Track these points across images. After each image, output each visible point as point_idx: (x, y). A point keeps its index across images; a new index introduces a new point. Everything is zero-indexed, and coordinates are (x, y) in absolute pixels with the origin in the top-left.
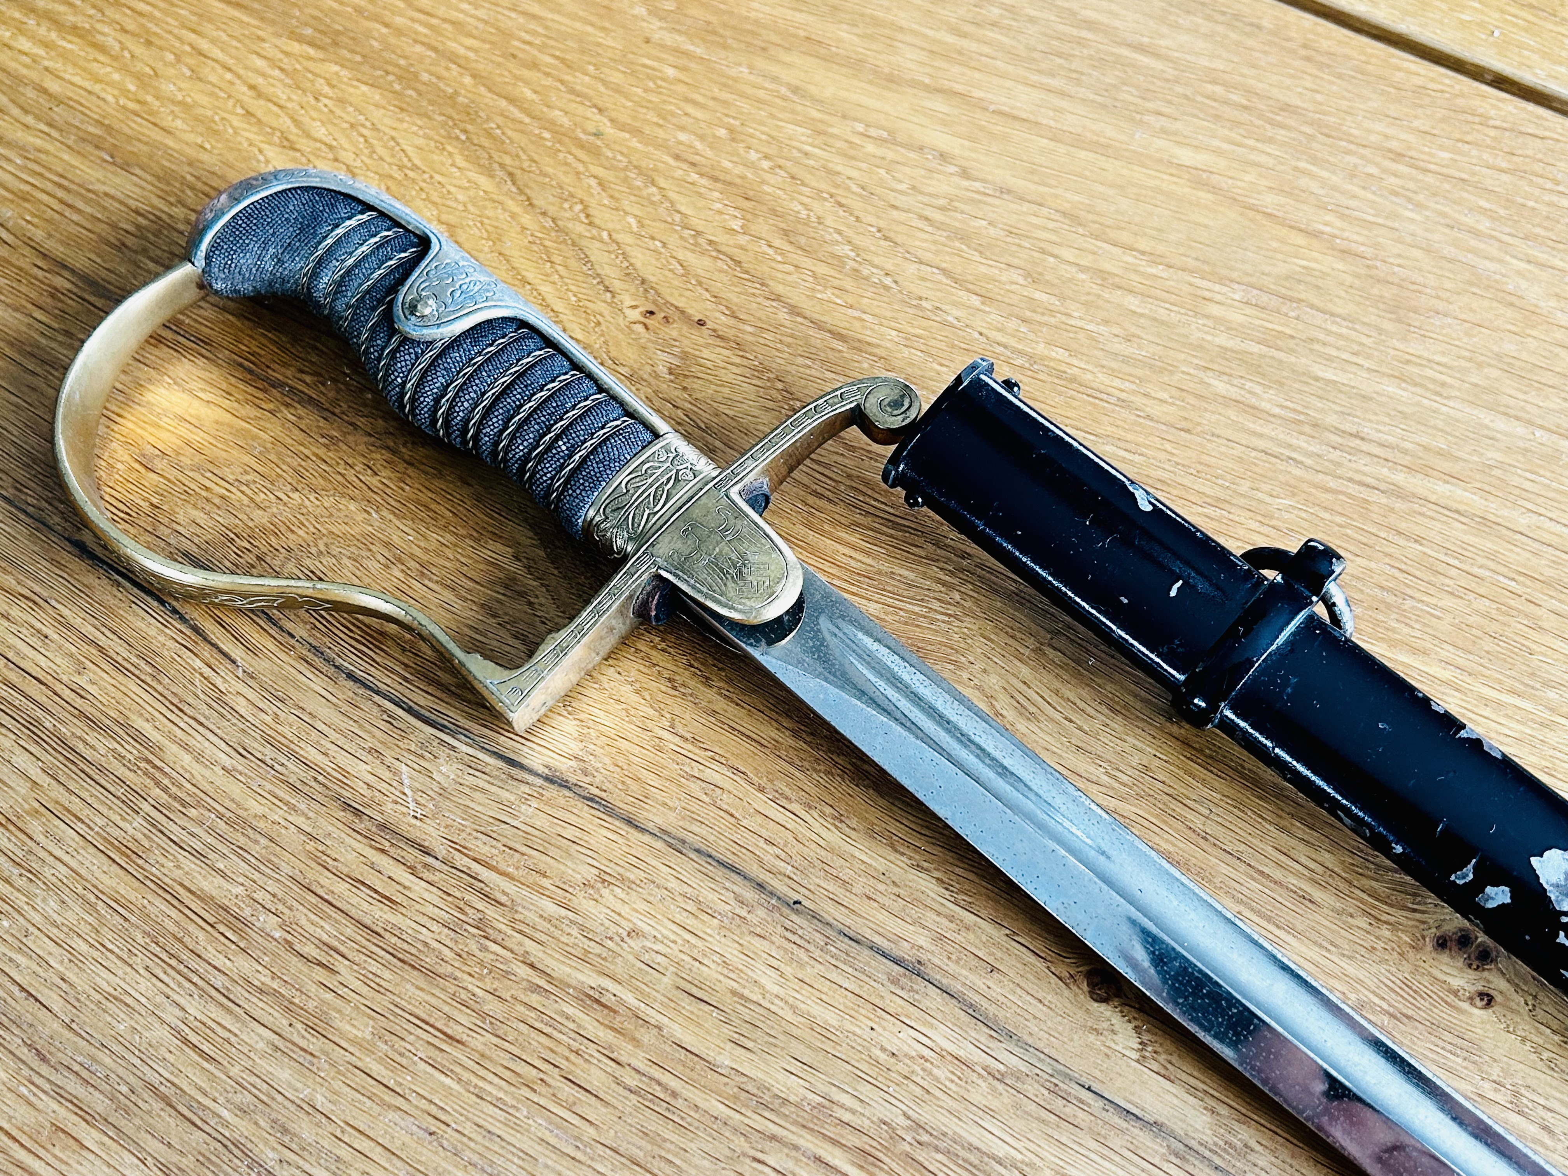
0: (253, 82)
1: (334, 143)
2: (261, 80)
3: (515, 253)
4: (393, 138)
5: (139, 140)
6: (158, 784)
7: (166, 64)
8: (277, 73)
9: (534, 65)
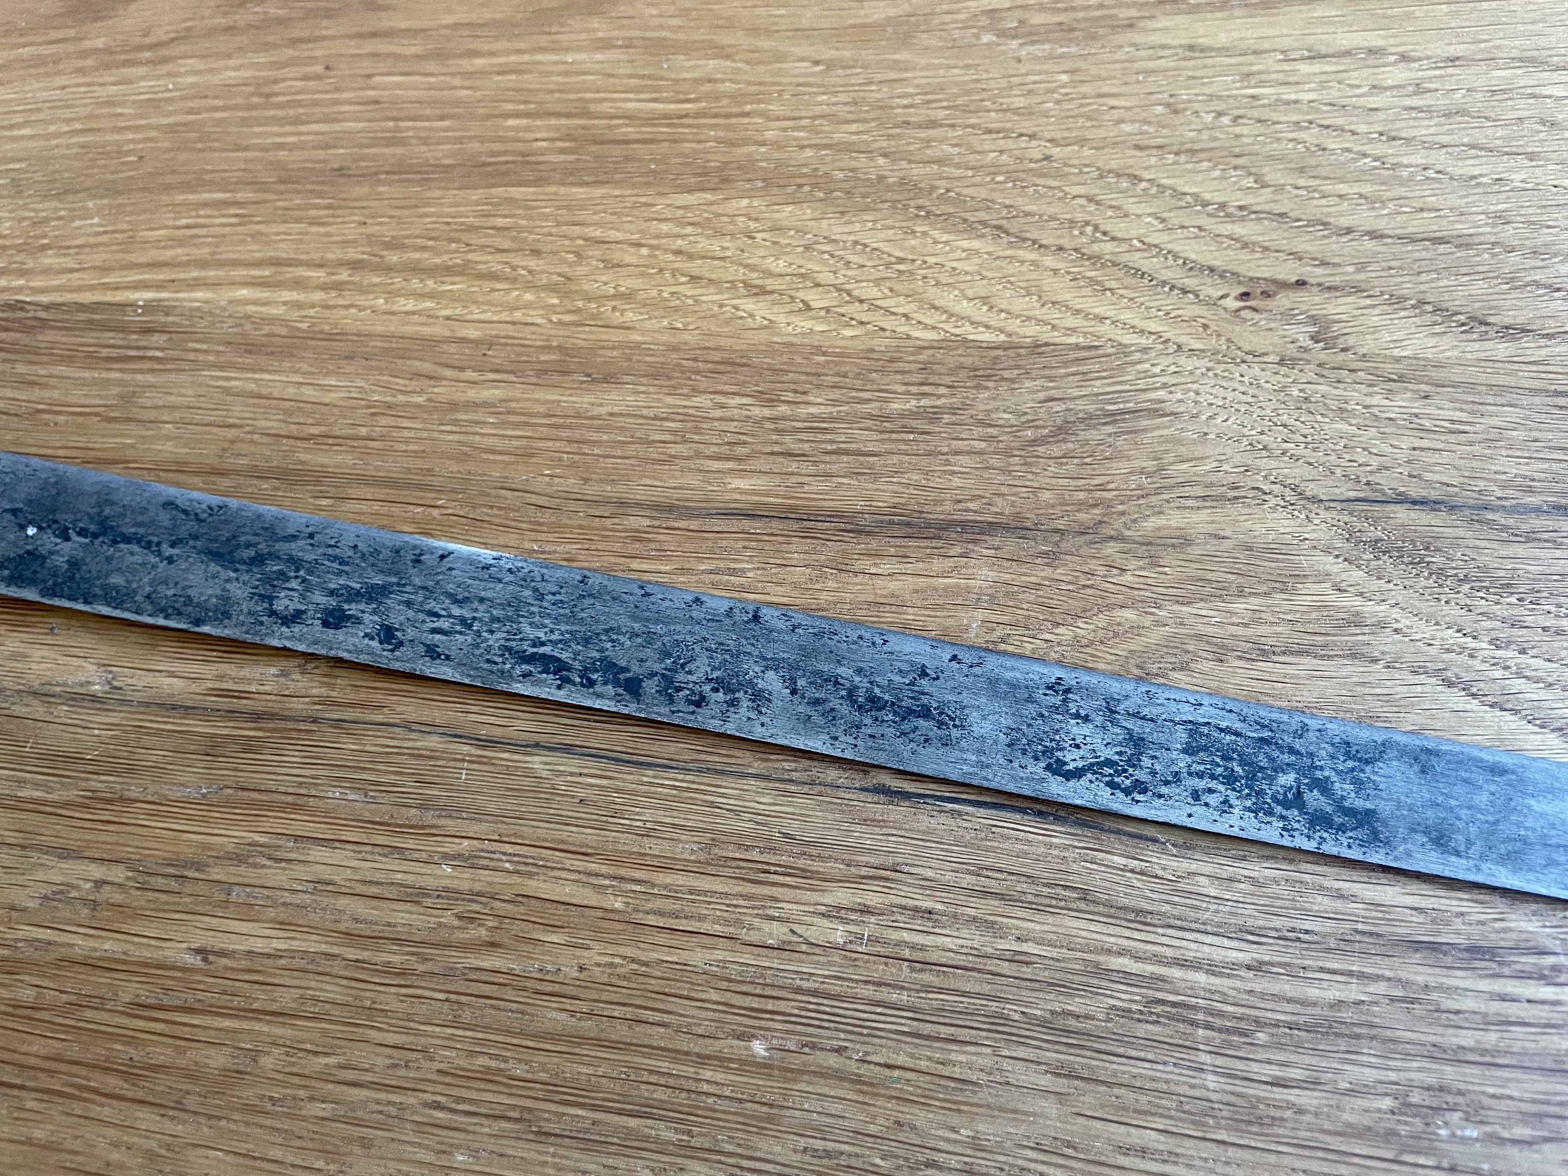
0: (673, 247)
1: (803, 271)
2: (679, 242)
3: (1068, 296)
4: (856, 243)
5: (603, 348)
6: (1194, 1023)
7: (571, 264)
8: (690, 229)
9: (933, 124)
